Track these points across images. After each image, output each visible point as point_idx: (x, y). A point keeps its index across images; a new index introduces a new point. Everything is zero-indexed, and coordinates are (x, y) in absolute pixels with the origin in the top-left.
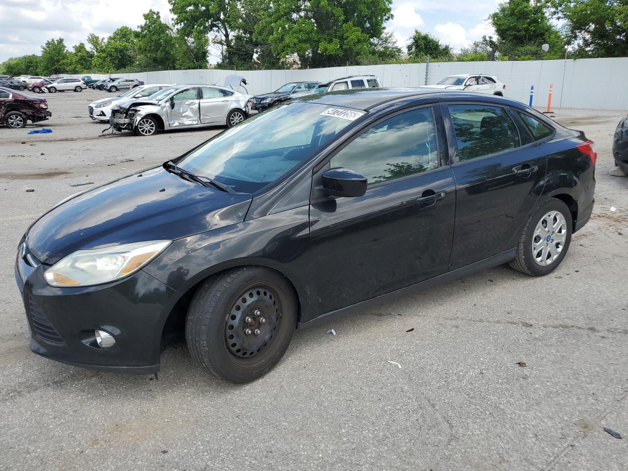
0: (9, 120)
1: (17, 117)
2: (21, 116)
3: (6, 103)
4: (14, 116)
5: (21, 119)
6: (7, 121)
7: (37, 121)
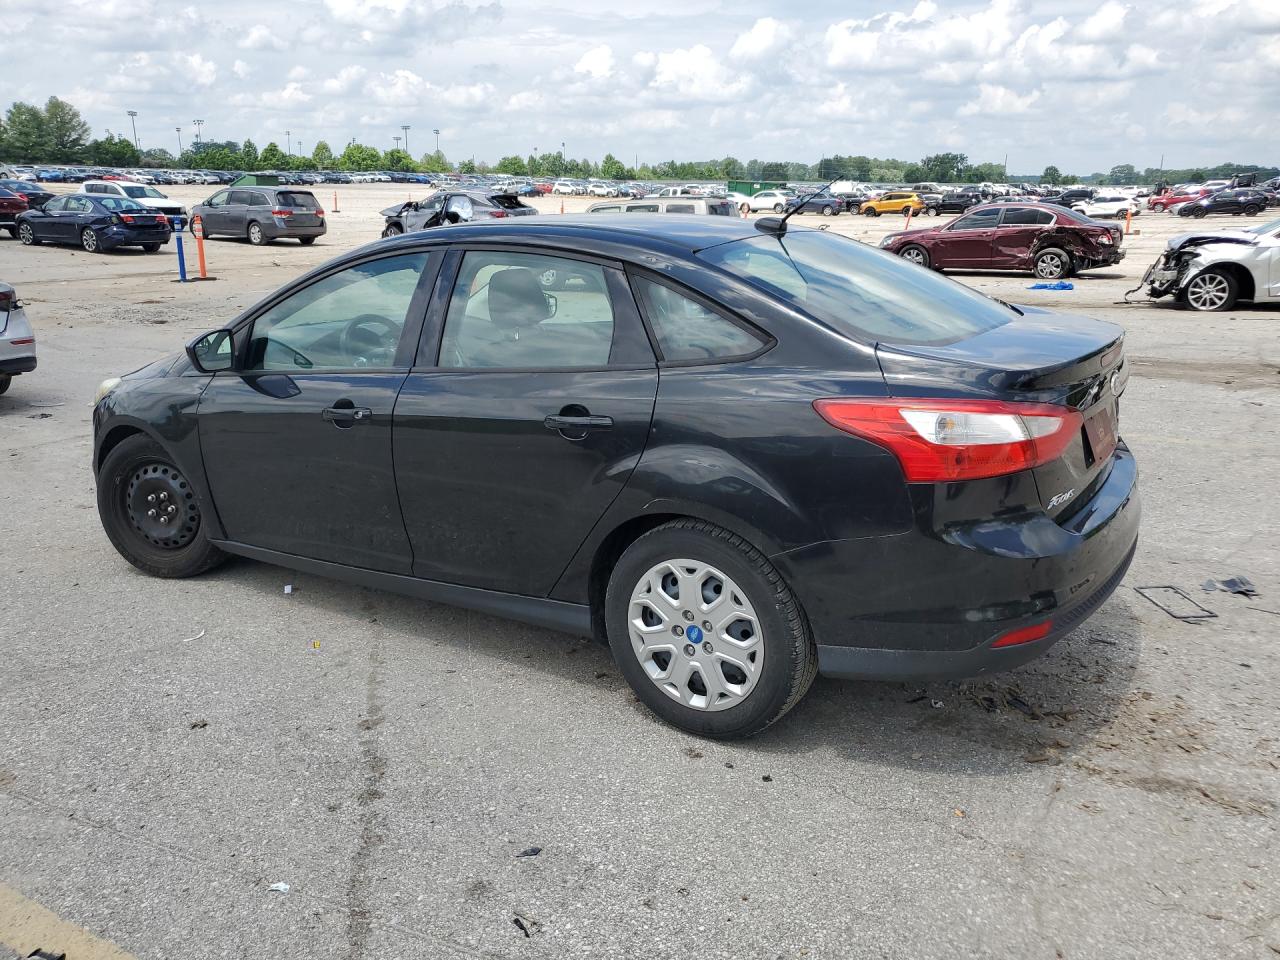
0: (1040, 263)
1: (1052, 259)
2: (1059, 256)
3: (1042, 233)
4: (1049, 256)
5: (1059, 263)
6: (1036, 266)
7: (1087, 268)
